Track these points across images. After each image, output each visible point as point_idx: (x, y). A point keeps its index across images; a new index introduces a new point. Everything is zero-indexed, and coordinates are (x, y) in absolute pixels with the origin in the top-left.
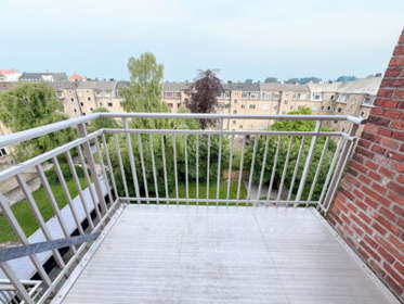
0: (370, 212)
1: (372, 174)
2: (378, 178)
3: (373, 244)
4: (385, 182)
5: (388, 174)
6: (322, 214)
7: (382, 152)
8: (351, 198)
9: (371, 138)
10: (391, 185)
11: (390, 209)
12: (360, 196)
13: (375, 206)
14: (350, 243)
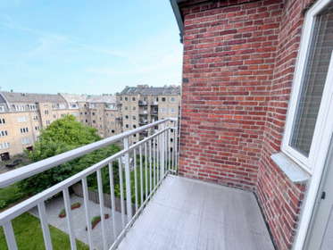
0: (197, 158)
1: (192, 142)
2: (195, 143)
3: (203, 171)
4: (198, 143)
5: (198, 139)
6: (174, 174)
7: (192, 131)
8: (187, 157)
9: (185, 126)
10: (200, 143)
11: (204, 153)
12: (190, 154)
13: (197, 154)
14: (194, 177)
